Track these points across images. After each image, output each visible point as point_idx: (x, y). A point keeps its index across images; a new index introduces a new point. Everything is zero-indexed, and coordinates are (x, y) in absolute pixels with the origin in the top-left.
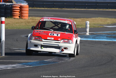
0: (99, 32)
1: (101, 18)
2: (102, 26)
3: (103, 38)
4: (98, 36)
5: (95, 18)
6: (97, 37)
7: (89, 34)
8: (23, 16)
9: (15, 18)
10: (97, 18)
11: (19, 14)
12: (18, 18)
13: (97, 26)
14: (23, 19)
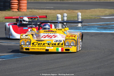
0: (92, 24)
1: (100, 9)
2: (99, 18)
3: (93, 29)
4: (90, 27)
5: (94, 9)
6: (88, 29)
7: (81, 25)
8: (21, 9)
9: (13, 11)
10: (96, 9)
11: (18, 7)
12: (16, 11)
13: (94, 17)
14: (21, 11)
